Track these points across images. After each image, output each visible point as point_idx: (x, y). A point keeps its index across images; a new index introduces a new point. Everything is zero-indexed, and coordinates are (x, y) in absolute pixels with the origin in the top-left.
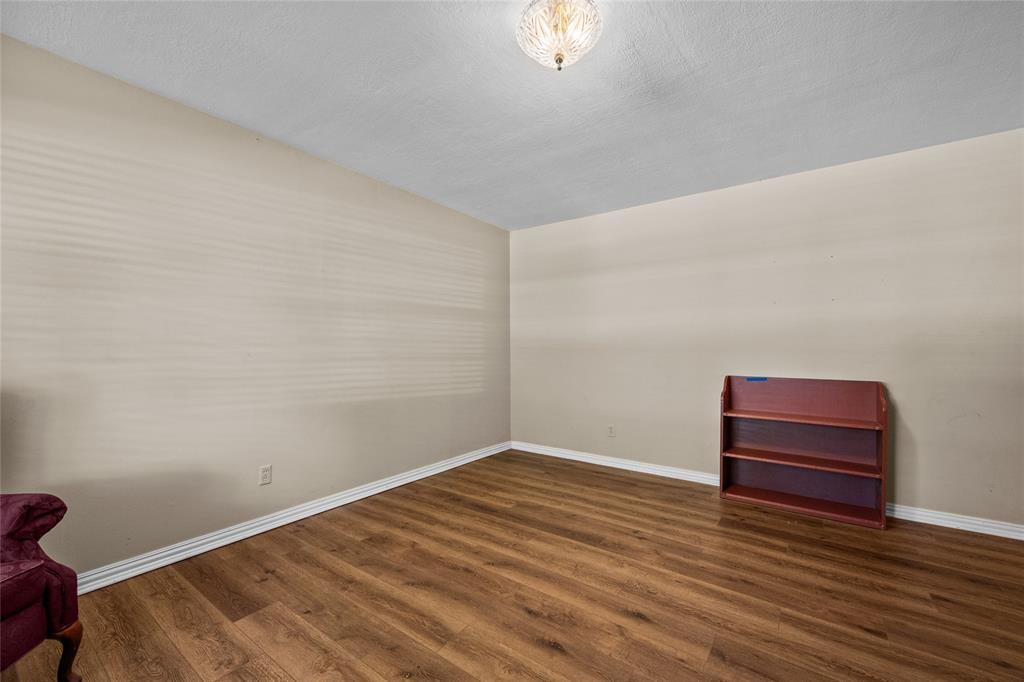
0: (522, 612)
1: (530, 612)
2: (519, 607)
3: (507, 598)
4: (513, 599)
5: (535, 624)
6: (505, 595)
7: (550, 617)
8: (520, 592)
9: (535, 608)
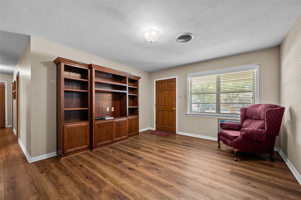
0: (159, 170)
1: (157, 170)
2: (160, 171)
3: (163, 173)
4: (162, 173)
5: (156, 167)
6: (164, 174)
7: (152, 168)
8: (160, 175)
9: (156, 171)
